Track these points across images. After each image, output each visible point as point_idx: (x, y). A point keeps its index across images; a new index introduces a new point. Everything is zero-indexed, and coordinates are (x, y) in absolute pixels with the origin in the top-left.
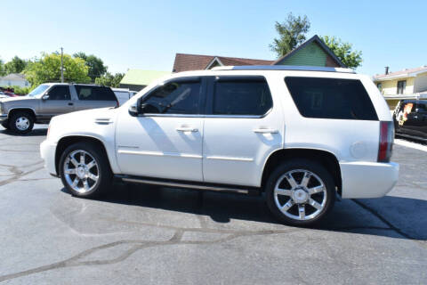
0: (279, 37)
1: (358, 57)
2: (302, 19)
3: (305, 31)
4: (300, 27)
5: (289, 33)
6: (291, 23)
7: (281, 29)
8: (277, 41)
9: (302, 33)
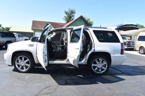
0: (66, 15)
1: (92, 22)
2: (73, 10)
3: (74, 14)
4: (73, 12)
5: (69, 14)
6: (69, 11)
7: (66, 13)
8: (65, 17)
9: (73, 14)
